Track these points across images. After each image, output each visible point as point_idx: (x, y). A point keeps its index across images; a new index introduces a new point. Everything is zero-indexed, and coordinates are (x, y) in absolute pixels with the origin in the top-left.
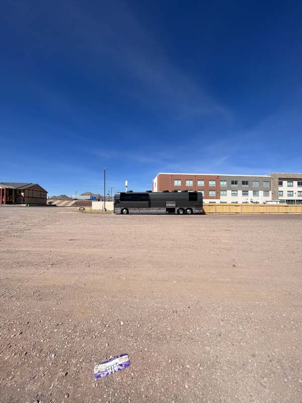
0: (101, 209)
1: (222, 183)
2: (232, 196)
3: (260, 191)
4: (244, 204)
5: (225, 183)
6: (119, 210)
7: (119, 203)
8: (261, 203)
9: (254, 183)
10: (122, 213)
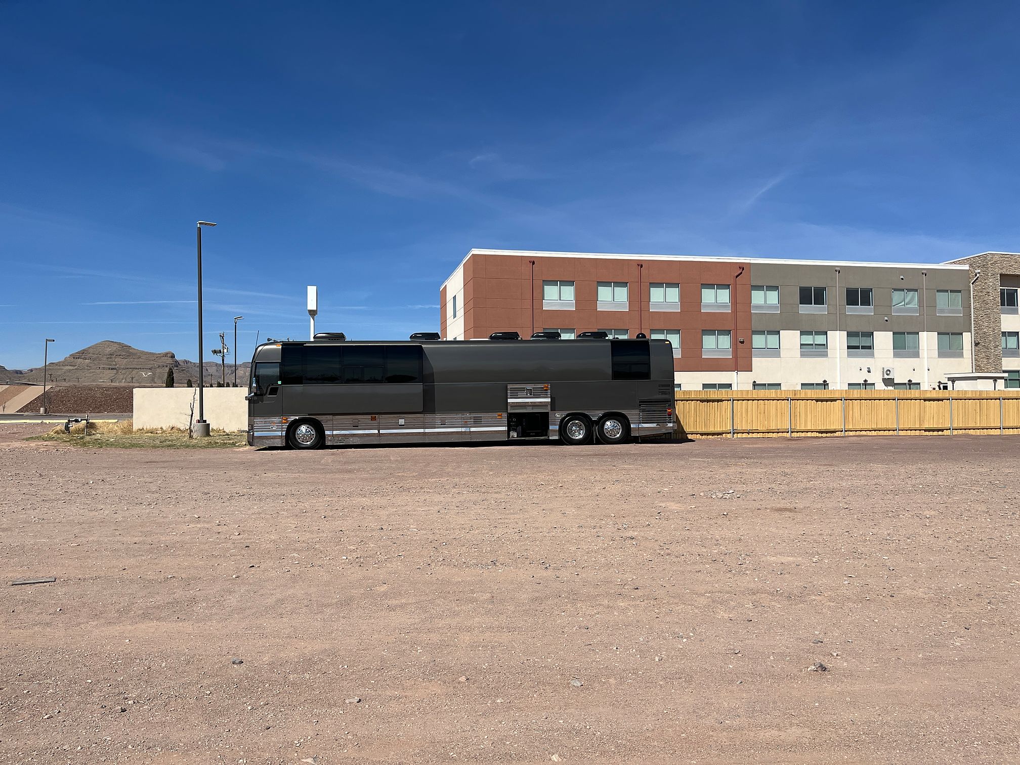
0: (183, 423)
1: (758, 297)
2: (803, 355)
3: (923, 335)
4: (856, 393)
5: (773, 298)
6: (275, 428)
7: (274, 391)
8: (927, 385)
9: (897, 297)
10: (291, 442)
